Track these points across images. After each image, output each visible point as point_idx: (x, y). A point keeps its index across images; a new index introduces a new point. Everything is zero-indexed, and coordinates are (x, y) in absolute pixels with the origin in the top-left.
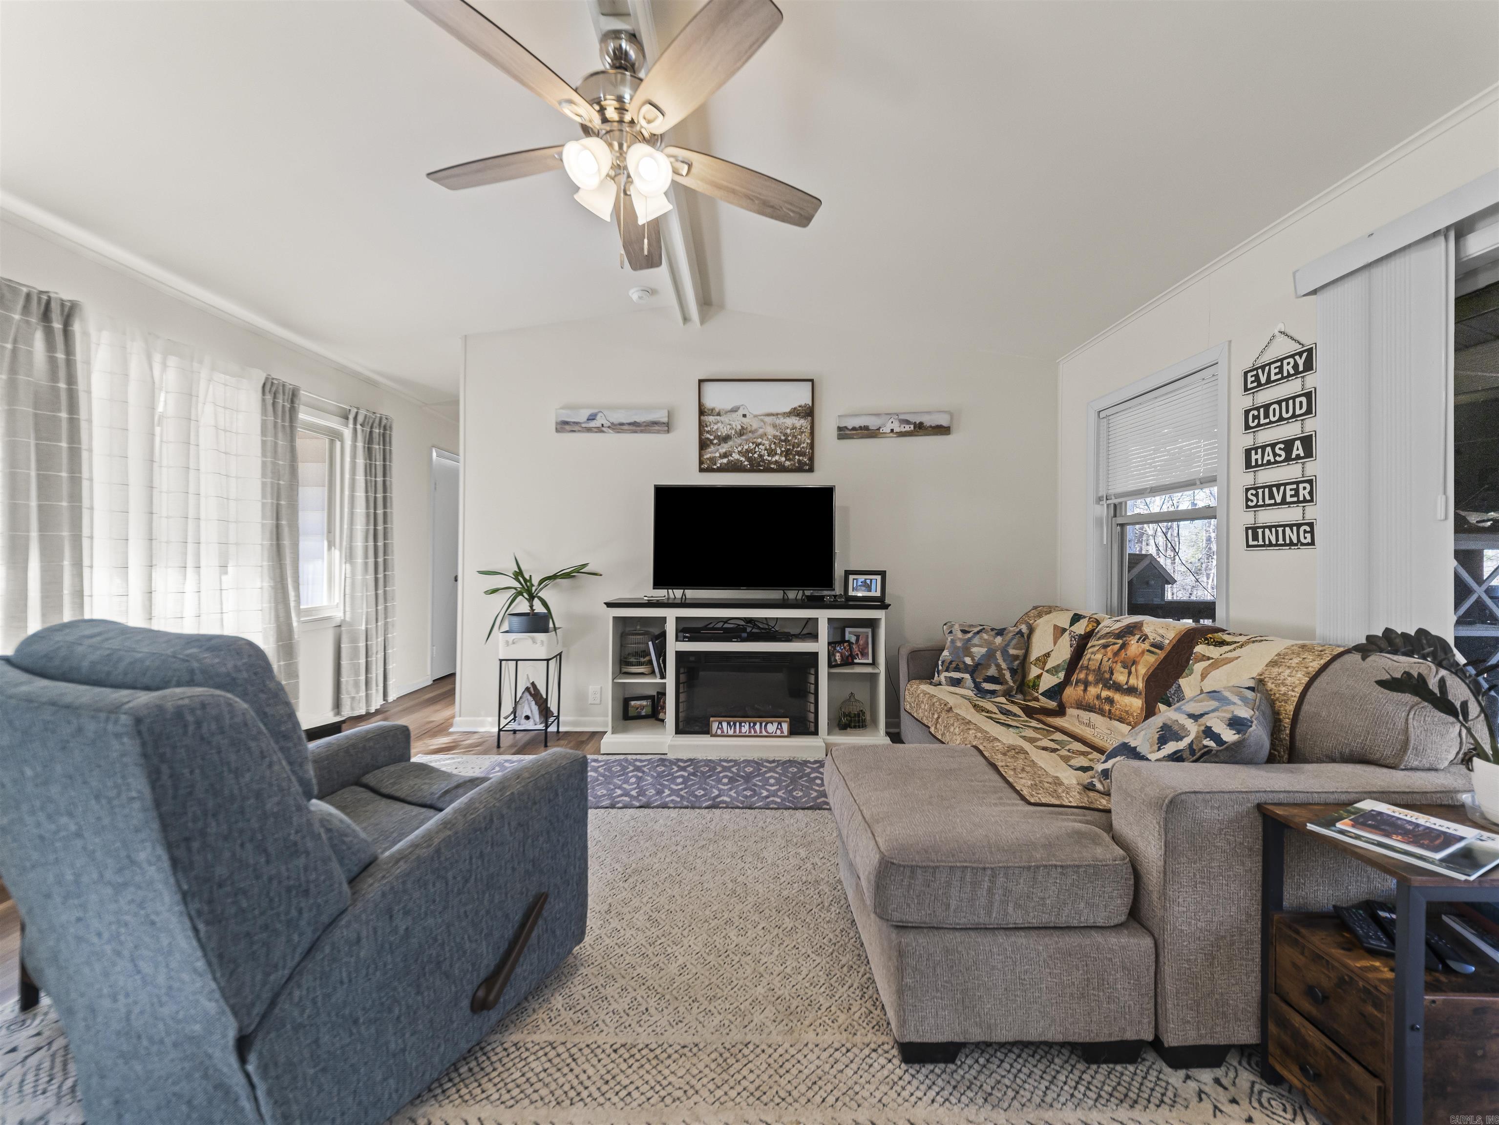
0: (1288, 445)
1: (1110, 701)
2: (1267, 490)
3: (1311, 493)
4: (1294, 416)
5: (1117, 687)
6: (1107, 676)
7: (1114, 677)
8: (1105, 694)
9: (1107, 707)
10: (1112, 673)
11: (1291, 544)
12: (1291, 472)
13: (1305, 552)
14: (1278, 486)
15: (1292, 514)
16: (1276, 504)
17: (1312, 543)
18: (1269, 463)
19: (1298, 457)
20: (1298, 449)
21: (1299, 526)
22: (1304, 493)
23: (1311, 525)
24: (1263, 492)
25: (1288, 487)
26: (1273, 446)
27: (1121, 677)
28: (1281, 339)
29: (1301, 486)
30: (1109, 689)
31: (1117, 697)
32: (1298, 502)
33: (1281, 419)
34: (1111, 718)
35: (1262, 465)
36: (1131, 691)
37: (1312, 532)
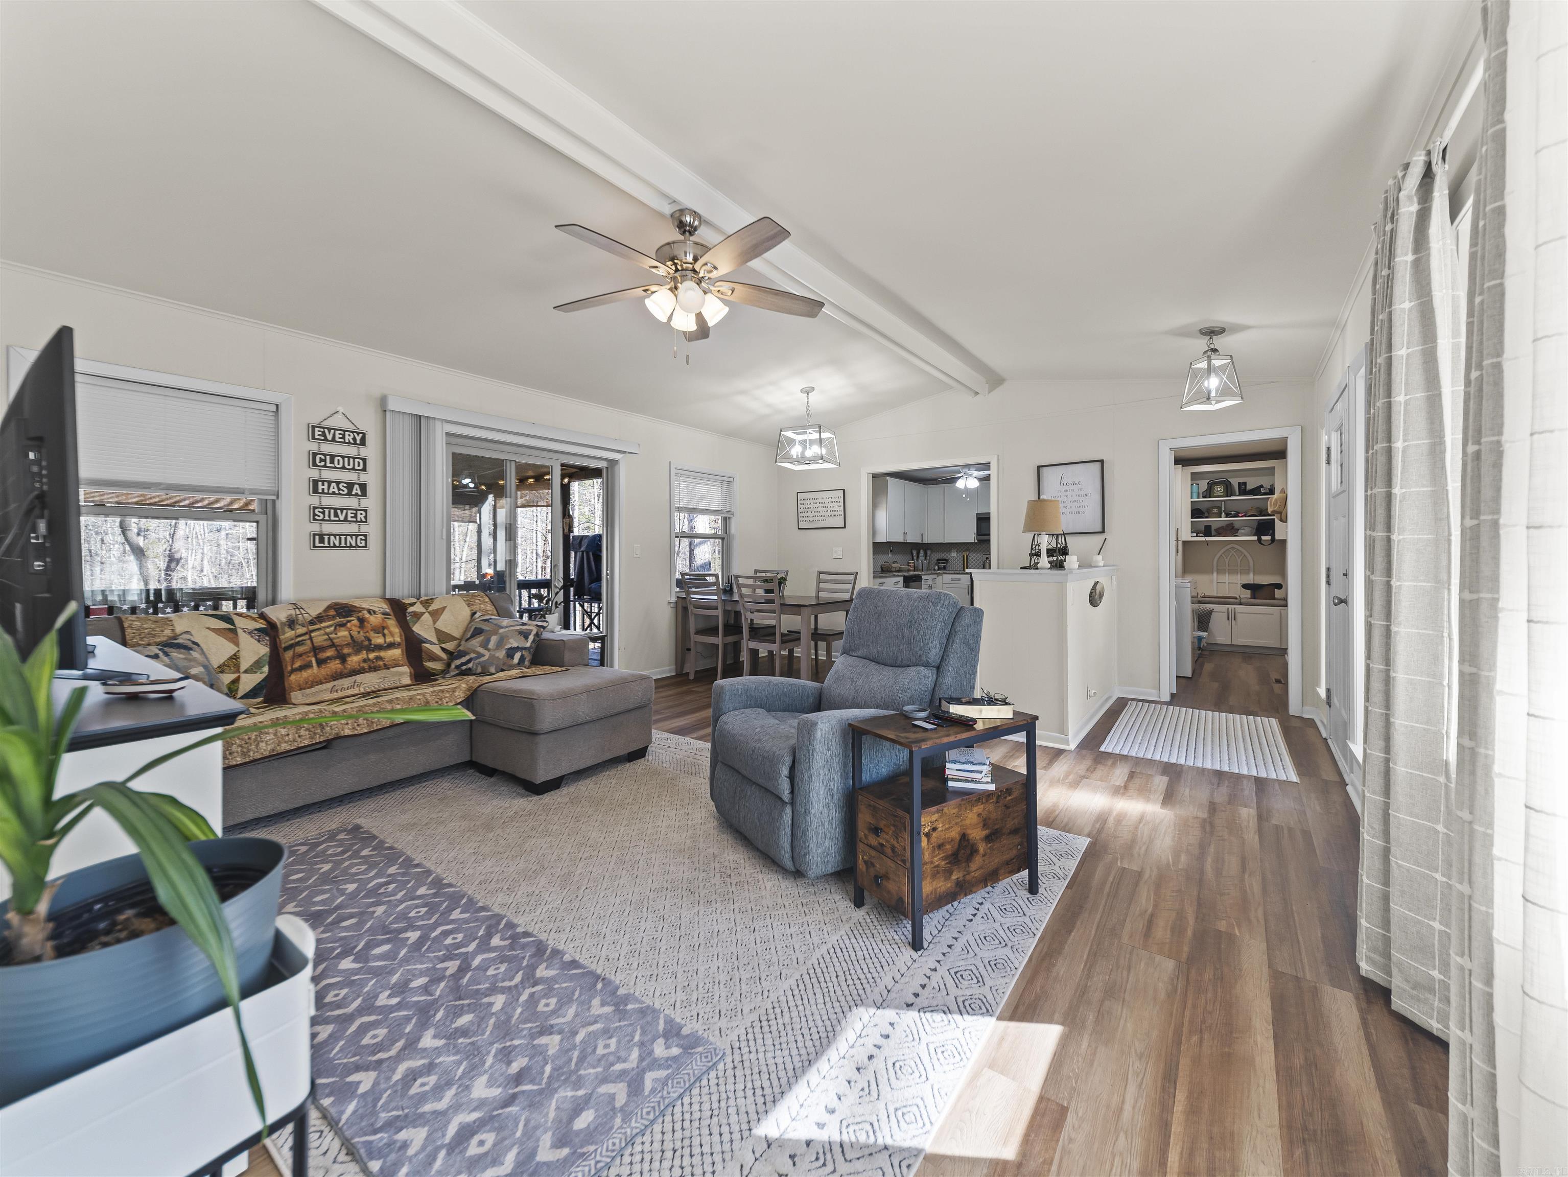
0: (350, 486)
1: (379, 658)
2: (332, 511)
3: (366, 517)
4: (353, 469)
5: (379, 648)
6: (366, 643)
7: (373, 642)
8: (372, 656)
9: (381, 663)
10: (369, 640)
11: (351, 546)
12: (351, 502)
13: (360, 551)
14: (342, 510)
15: (352, 528)
16: (339, 521)
17: (366, 546)
18: (334, 493)
19: (357, 495)
20: (356, 490)
21: (357, 536)
22: (360, 516)
23: (365, 536)
24: (329, 512)
25: (349, 512)
26: (338, 483)
27: (379, 640)
28: (340, 416)
29: (359, 512)
30: (373, 651)
31: (382, 654)
32: (357, 521)
33: (343, 468)
34: (388, 669)
35: (328, 493)
36: (391, 646)
37: (366, 540)
